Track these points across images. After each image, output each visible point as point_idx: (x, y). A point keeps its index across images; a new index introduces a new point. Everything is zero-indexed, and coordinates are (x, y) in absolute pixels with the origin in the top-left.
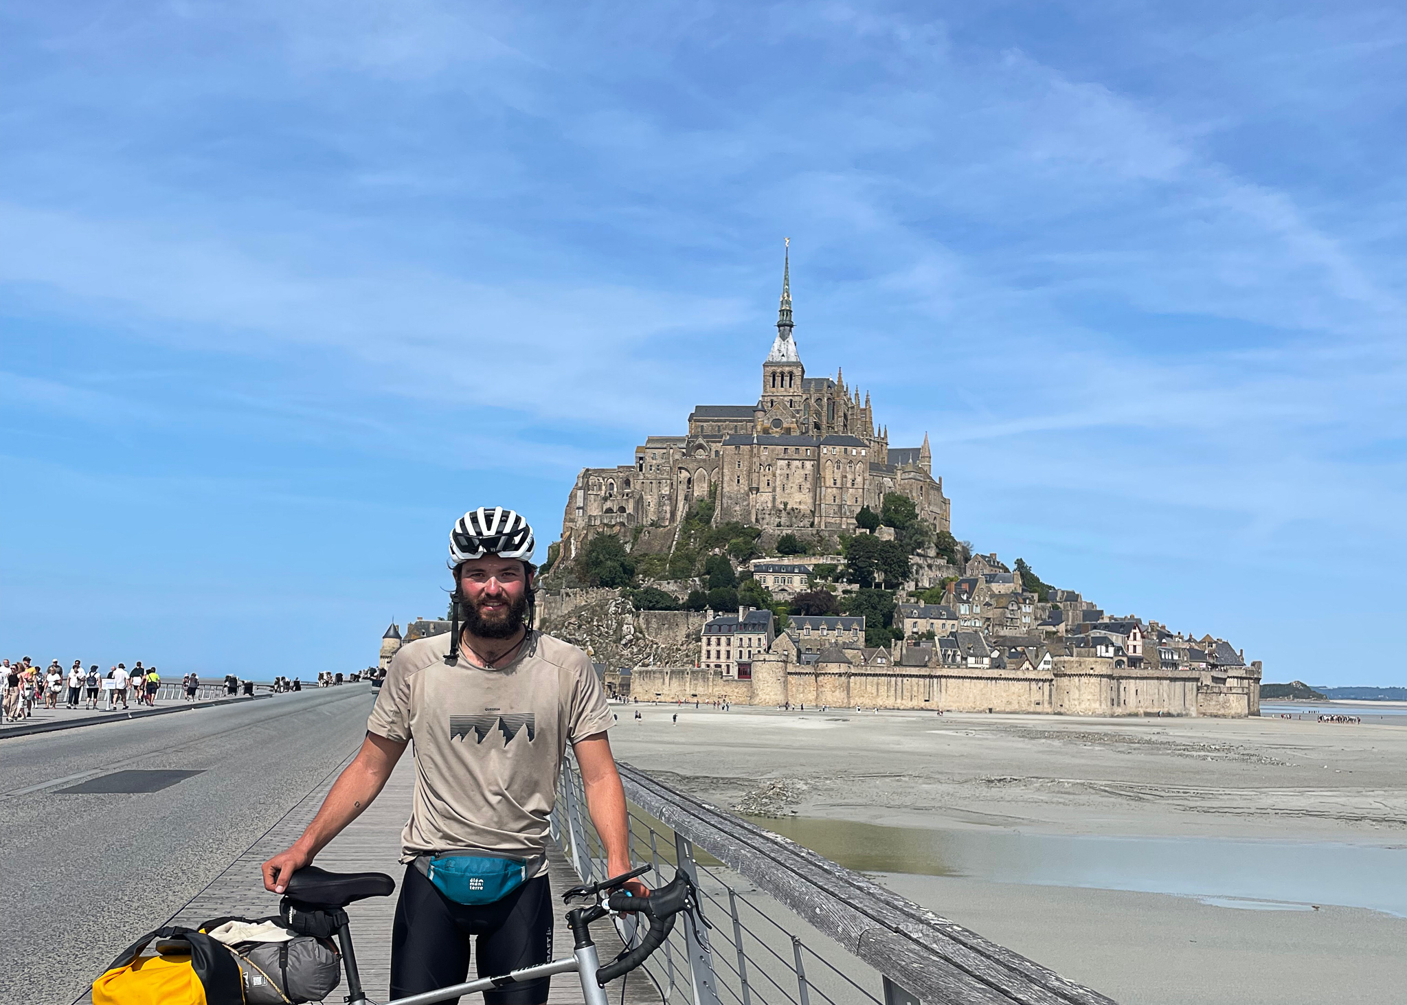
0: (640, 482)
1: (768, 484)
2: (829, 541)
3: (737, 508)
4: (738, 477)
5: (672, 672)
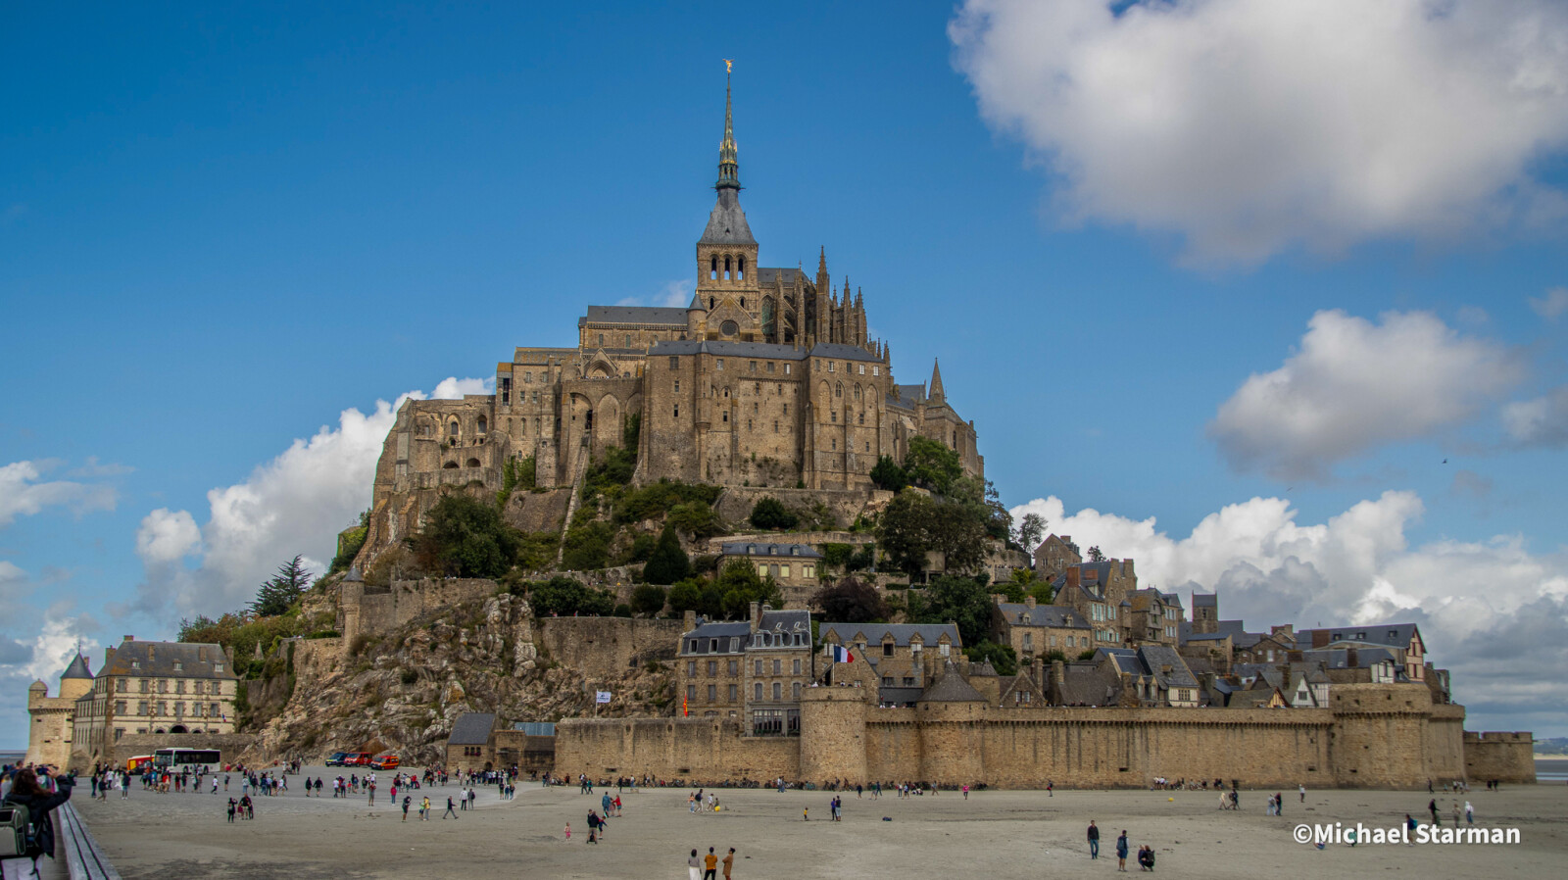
0: (504, 418)
1: (725, 419)
2: (830, 509)
3: (675, 457)
4: (676, 406)
5: (639, 727)
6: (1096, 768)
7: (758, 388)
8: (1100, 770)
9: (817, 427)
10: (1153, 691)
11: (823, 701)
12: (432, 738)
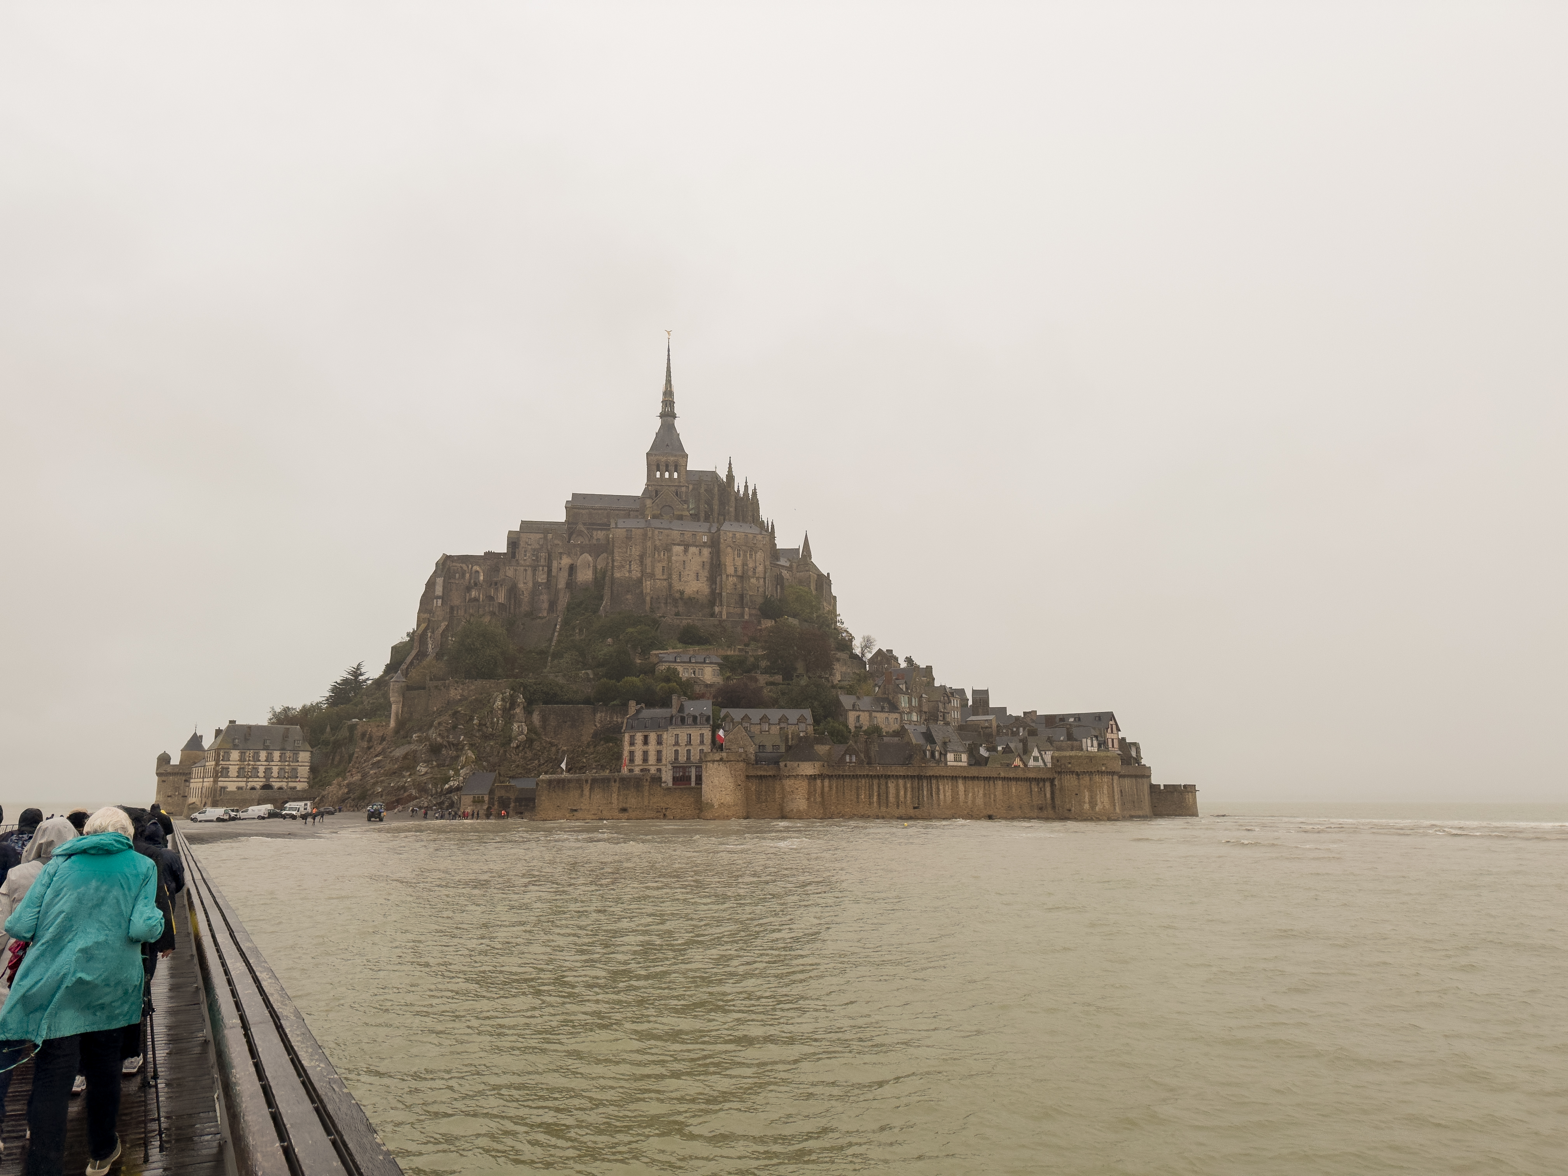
0: (512, 569)
1: (663, 571)
2: (732, 631)
3: (629, 596)
4: (630, 562)
5: (594, 781)
6: (898, 806)
7: (686, 551)
8: (900, 808)
9: (724, 577)
10: (937, 754)
11: (717, 761)
12: (451, 790)
